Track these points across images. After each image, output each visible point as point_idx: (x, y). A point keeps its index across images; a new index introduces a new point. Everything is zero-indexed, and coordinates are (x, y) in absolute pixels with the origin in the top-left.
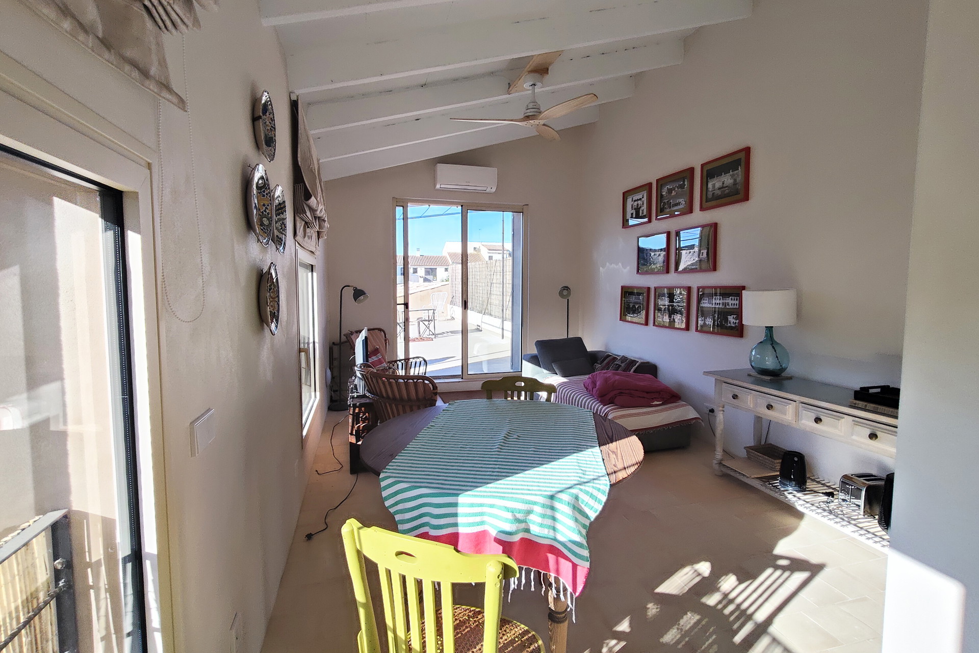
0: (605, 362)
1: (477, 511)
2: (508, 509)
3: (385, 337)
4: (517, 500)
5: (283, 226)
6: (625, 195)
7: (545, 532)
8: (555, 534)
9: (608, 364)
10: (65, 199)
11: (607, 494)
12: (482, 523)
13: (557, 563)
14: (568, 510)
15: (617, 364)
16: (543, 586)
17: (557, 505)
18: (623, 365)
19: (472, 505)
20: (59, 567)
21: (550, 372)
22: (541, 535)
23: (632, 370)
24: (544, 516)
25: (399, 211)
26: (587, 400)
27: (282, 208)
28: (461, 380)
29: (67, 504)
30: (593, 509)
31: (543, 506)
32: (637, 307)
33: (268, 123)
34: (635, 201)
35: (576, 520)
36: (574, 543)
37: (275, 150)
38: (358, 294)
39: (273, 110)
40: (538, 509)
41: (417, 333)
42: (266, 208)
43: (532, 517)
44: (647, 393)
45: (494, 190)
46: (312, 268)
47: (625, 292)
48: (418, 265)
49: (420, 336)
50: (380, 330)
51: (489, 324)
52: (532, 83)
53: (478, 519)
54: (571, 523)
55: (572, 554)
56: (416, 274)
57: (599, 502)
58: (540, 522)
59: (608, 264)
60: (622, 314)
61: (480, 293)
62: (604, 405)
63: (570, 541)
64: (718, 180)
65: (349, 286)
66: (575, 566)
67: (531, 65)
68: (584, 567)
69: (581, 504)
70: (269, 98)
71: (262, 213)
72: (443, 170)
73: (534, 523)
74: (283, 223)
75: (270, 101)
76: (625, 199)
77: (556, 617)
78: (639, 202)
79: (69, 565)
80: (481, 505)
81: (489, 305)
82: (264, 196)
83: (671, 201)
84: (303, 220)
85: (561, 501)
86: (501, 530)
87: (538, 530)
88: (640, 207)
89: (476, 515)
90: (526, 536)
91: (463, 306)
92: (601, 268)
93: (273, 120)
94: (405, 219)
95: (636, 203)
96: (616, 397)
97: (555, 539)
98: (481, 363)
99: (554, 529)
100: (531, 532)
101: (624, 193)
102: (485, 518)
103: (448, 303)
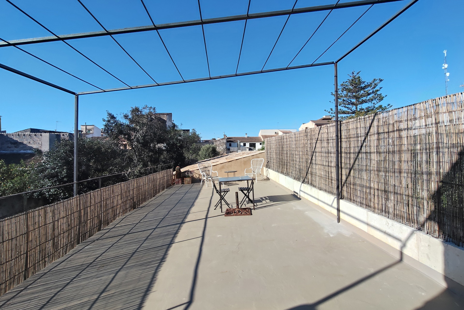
103: (264, 166)
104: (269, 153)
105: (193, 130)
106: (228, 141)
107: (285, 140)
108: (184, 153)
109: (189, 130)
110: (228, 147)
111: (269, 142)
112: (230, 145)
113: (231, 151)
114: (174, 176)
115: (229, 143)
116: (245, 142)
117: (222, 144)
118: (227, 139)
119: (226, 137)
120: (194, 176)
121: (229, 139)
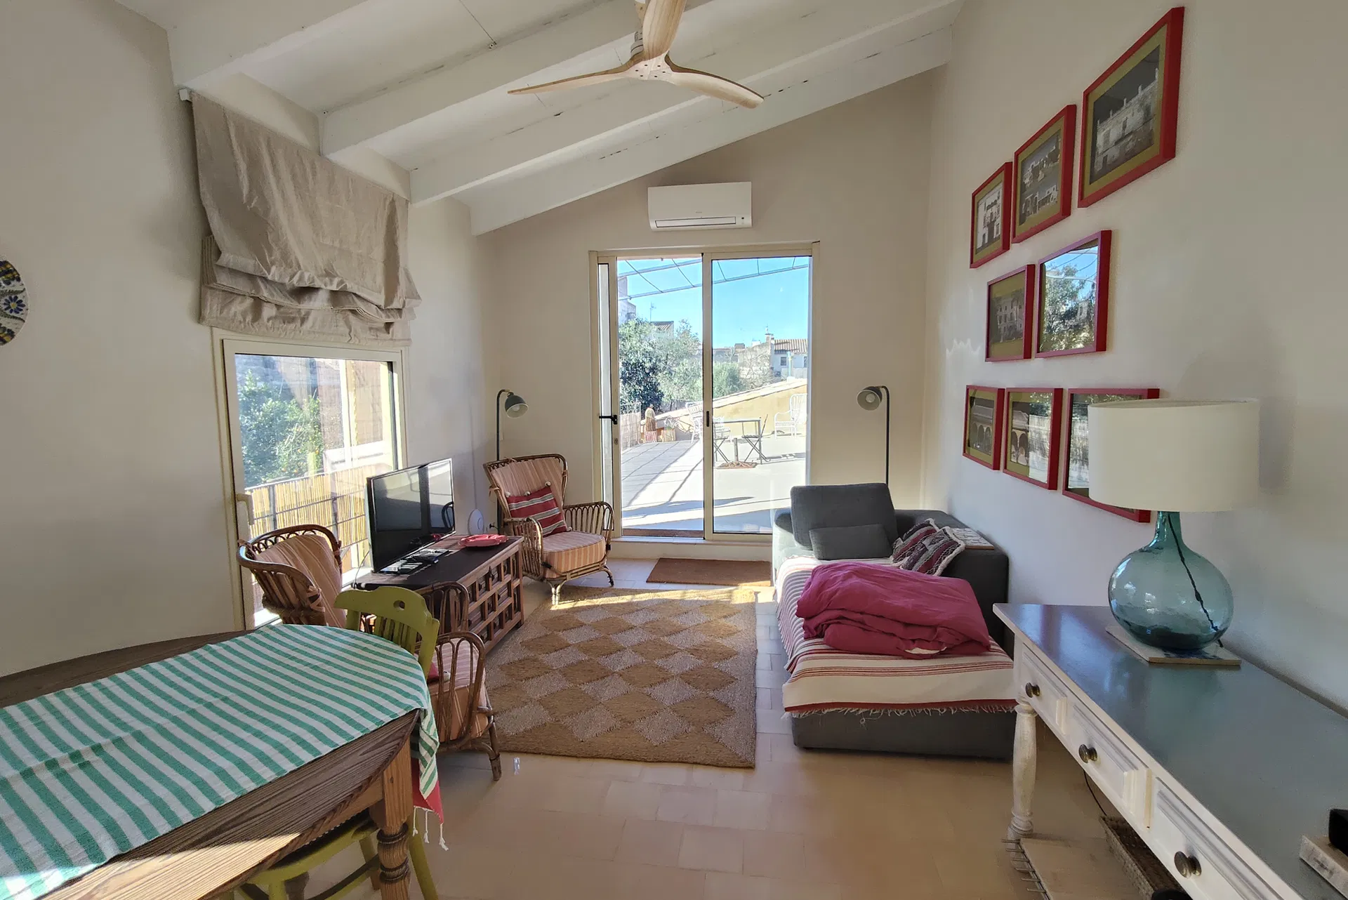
3: (565, 468)
5: (14, 304)
6: (975, 201)
25: (602, 270)
27: (7, 275)
28: (703, 541)
32: (985, 429)
34: (988, 208)
38: (513, 400)
41: (734, 455)
44: (907, 625)
45: (749, 221)
46: (391, 366)
47: (972, 398)
49: (737, 460)
50: (558, 456)
59: (955, 341)
60: (967, 442)
62: (806, 639)
64: (1114, 121)
65: (505, 391)
72: (657, 195)
74: (14, 300)
76: (976, 208)
78: (994, 209)
83: (1037, 196)
88: (995, 220)
91: (706, 423)
92: (947, 351)
95: (989, 212)
96: (828, 625)
101: (974, 196)
105: (683, 321)
106: (776, 352)
108: (659, 384)
109: (670, 323)
110: (777, 366)
112: (783, 362)
114: (642, 427)
115: (779, 357)
117: (759, 361)
118: (775, 344)
119: (772, 339)
120: (680, 427)
121: (780, 344)
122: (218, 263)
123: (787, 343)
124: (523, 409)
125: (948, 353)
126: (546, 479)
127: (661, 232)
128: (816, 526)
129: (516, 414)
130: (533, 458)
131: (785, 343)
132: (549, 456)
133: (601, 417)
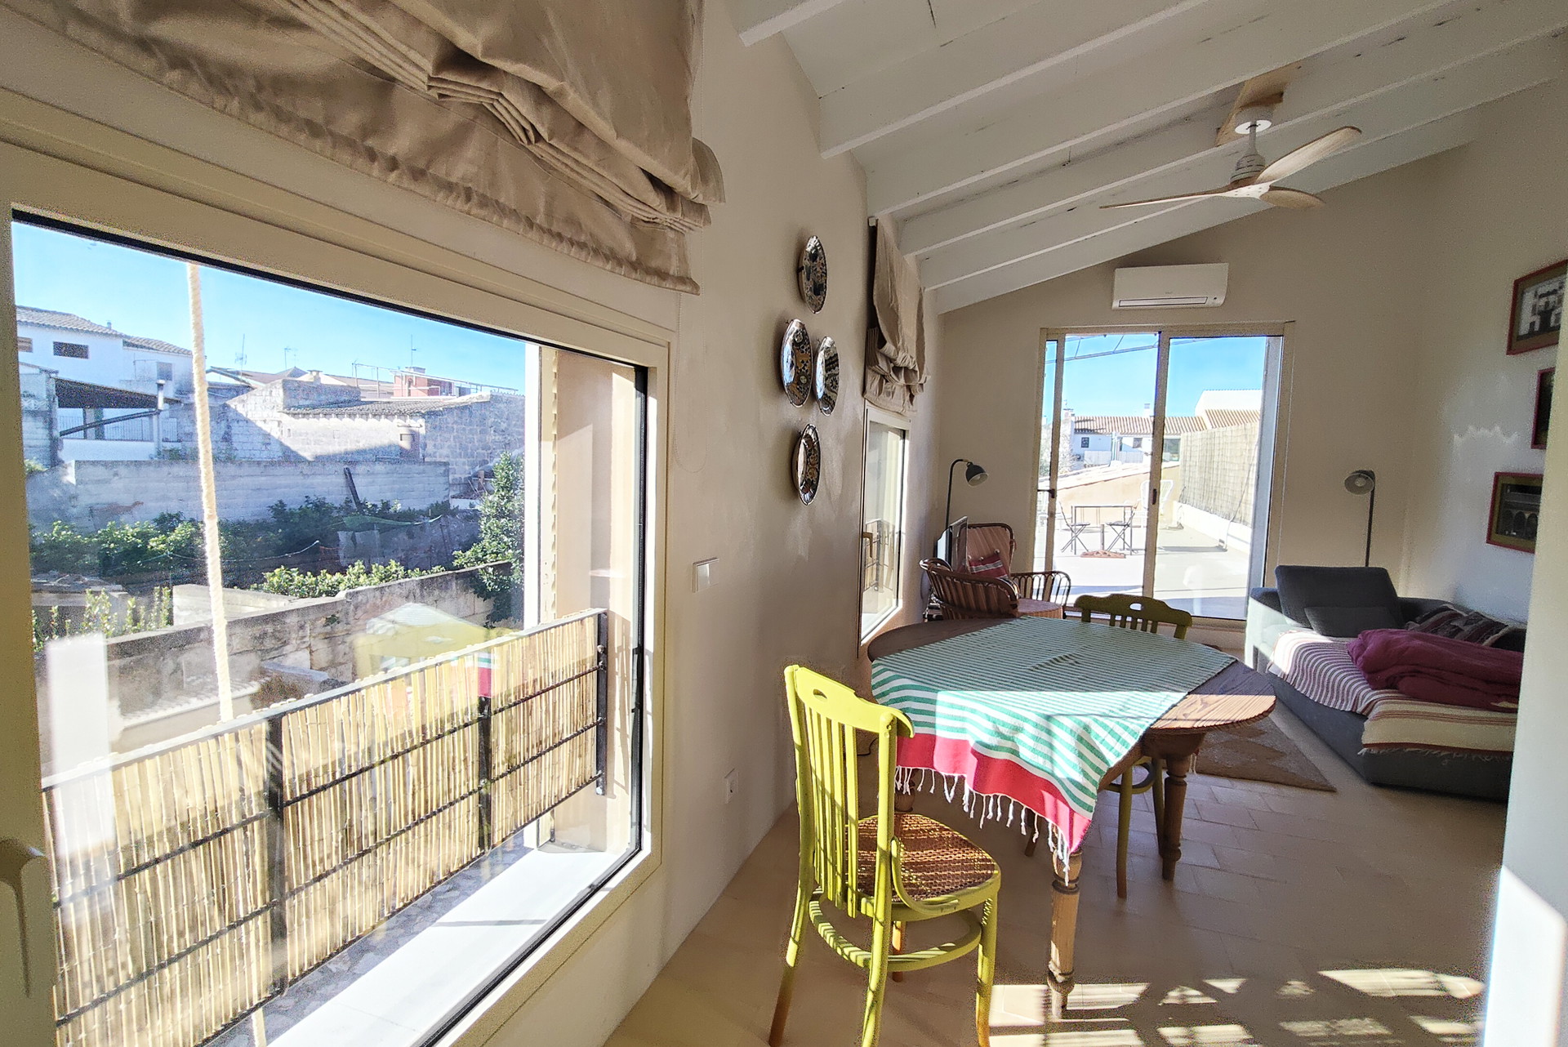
0: (1432, 620)
1: (956, 714)
2: (988, 718)
3: (1012, 537)
4: (1002, 711)
5: (834, 383)
6: (1519, 287)
7: (1039, 761)
8: (1053, 767)
9: (1437, 624)
10: (620, 374)
11: (1138, 737)
12: (963, 730)
13: (1056, 806)
14: (1071, 741)
15: (1455, 626)
16: (1037, 831)
17: (1055, 729)
18: (1467, 629)
19: (952, 706)
20: (600, 651)
21: (1300, 625)
22: (1034, 764)
23: (1487, 642)
24: (1037, 739)
25: (1051, 347)
26: (1344, 677)
27: (834, 362)
29: (606, 605)
30: (1113, 750)
31: (1036, 725)
32: (1527, 515)
33: (818, 269)
34: (1542, 296)
35: (1081, 755)
36: (1073, 782)
37: (824, 298)
38: (974, 471)
39: (824, 254)
40: (1029, 728)
41: (1100, 543)
42: (805, 365)
43: (1020, 737)
45: (1220, 301)
46: (903, 434)
47: (1503, 485)
48: (1143, 434)
49: (1103, 549)
50: (1005, 526)
51: (1239, 539)
52: (1249, 124)
53: (958, 724)
54: (1073, 758)
55: (1070, 796)
56: (1139, 449)
57: (1124, 743)
58: (1032, 746)
59: (1471, 428)
60: (1494, 529)
61: (1229, 482)
62: (1373, 689)
63: (1068, 779)
65: (961, 460)
66: (1072, 812)
67: (1244, 95)
68: (1084, 818)
69: (1095, 740)
70: (819, 241)
71: (801, 370)
72: (1123, 276)
73: (1024, 745)
74: (835, 380)
75: (820, 245)
76: (1519, 296)
77: (1060, 884)
78: (1552, 298)
79: (605, 651)
80: (962, 708)
81: (1243, 505)
82: (803, 352)
84: (878, 373)
85: (1060, 725)
86: (980, 740)
87: (1030, 755)
88: (1552, 310)
89: (955, 718)
90: (1013, 759)
91: (1151, 500)
92: (1456, 437)
93: (824, 265)
94: (1060, 361)
95: (1542, 302)
97: (1052, 775)
98: (1191, 600)
99: (1052, 760)
100: (1021, 756)
101: (1517, 283)
102: (967, 725)
103: (1175, 499)
104: (1187, 469)
106: (1077, 431)
107: (1217, 441)
110: (1079, 450)
111: (1189, 444)
112: (1085, 444)
113: (1085, 463)
115: (1080, 436)
116: (1140, 434)
118: (1076, 422)
119: (1073, 415)
121: (1081, 421)
122: (881, 350)
123: (1090, 420)
124: (984, 477)
125: (1457, 439)
126: (995, 547)
127: (1122, 310)
128: (1311, 605)
129: (978, 482)
130: (981, 526)
131: (1087, 421)
132: (995, 525)
133: (1039, 491)
